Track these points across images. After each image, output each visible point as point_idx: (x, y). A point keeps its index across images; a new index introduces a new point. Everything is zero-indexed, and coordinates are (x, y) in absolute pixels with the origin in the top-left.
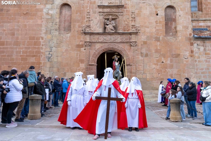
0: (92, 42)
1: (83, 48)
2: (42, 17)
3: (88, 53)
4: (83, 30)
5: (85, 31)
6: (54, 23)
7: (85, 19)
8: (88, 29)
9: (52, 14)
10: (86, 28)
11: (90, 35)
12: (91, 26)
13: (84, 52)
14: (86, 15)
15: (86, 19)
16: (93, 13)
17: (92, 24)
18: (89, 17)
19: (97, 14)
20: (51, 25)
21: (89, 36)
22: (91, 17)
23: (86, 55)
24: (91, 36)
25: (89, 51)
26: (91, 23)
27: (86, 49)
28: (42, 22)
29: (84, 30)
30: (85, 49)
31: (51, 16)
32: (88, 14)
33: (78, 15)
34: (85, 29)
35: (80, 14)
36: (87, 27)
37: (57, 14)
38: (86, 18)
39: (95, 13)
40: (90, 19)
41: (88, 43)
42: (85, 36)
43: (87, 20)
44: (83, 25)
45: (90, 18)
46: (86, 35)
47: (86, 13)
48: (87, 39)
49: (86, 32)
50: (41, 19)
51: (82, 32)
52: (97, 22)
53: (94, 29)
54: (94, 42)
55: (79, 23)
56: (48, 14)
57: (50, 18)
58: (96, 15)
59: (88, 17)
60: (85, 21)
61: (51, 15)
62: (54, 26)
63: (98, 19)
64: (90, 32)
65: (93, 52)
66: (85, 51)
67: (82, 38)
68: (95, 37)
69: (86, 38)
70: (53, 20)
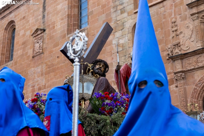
0: (187, 71)
1: (174, 85)
2: (112, 53)
3: (182, 92)
4: (168, 54)
5: (172, 54)
6: (127, 56)
7: (169, 36)
8: (177, 49)
9: (123, 44)
10: (174, 50)
11: (182, 59)
12: (181, 43)
13: (176, 93)
14: (170, 28)
15: (171, 35)
16: (181, 21)
17: (182, 39)
18: (176, 29)
19: (188, 19)
20: (124, 60)
21: (179, 61)
22: (178, 28)
23: (179, 96)
24: (183, 61)
25: (185, 89)
26: (180, 38)
27: (179, 86)
28: (113, 59)
29: (170, 54)
30: (177, 87)
31: (123, 46)
32: (173, 24)
33: (158, 32)
34: (172, 51)
35: (162, 29)
36: (174, 47)
37: (129, 41)
38: (171, 32)
39: (185, 19)
40: (178, 33)
41: (179, 75)
42: (174, 63)
43: (173, 35)
44: (168, 47)
45: (178, 30)
46: (174, 61)
47: (170, 24)
48: (178, 68)
49: (174, 55)
50: (112, 55)
51: (167, 58)
52: (190, 33)
53: (187, 47)
54: (191, 70)
55: (162, 45)
56: (118, 45)
57: (121, 49)
58: (186, 22)
59: (174, 29)
60: (171, 37)
61: (121, 46)
62: (127, 60)
63: (191, 27)
64: (180, 53)
65: (191, 88)
66: (177, 89)
67: (170, 68)
68: (191, 59)
69: (175, 67)
70: (126, 52)
